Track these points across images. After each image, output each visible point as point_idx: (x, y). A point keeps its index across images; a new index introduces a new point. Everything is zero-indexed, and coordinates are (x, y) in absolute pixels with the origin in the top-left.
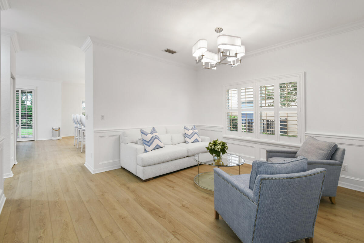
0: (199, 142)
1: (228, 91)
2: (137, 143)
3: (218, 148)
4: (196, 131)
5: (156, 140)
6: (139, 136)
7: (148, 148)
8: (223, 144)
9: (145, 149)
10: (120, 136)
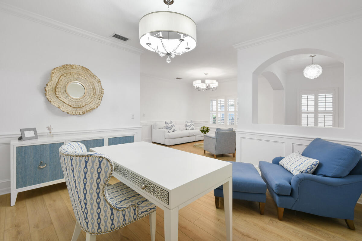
0: (194, 129)
1: (211, 101)
2: (162, 129)
3: (205, 129)
4: (192, 123)
5: (173, 127)
6: (165, 125)
7: (170, 131)
8: (208, 128)
9: (168, 131)
10: (152, 125)
